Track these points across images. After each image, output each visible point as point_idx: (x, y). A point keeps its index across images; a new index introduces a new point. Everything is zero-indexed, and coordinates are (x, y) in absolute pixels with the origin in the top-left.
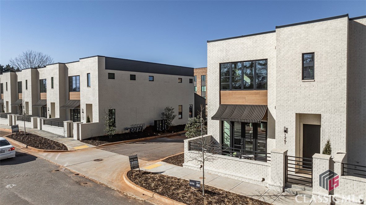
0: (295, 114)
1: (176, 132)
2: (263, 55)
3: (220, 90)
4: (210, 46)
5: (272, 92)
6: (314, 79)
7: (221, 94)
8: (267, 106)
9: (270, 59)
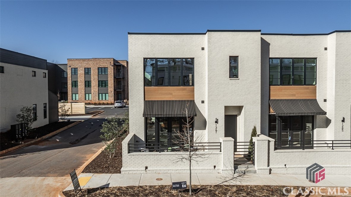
0: (224, 107)
1: (40, 137)
2: (190, 54)
3: (144, 86)
4: (132, 39)
5: (198, 88)
6: (238, 77)
7: (145, 90)
8: (194, 101)
9: (196, 58)
